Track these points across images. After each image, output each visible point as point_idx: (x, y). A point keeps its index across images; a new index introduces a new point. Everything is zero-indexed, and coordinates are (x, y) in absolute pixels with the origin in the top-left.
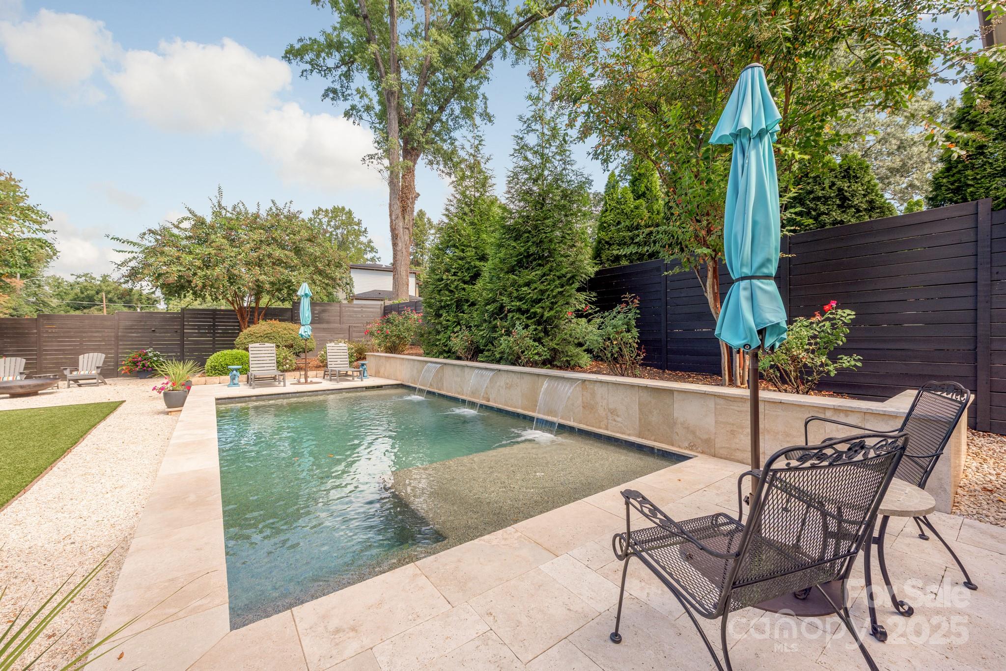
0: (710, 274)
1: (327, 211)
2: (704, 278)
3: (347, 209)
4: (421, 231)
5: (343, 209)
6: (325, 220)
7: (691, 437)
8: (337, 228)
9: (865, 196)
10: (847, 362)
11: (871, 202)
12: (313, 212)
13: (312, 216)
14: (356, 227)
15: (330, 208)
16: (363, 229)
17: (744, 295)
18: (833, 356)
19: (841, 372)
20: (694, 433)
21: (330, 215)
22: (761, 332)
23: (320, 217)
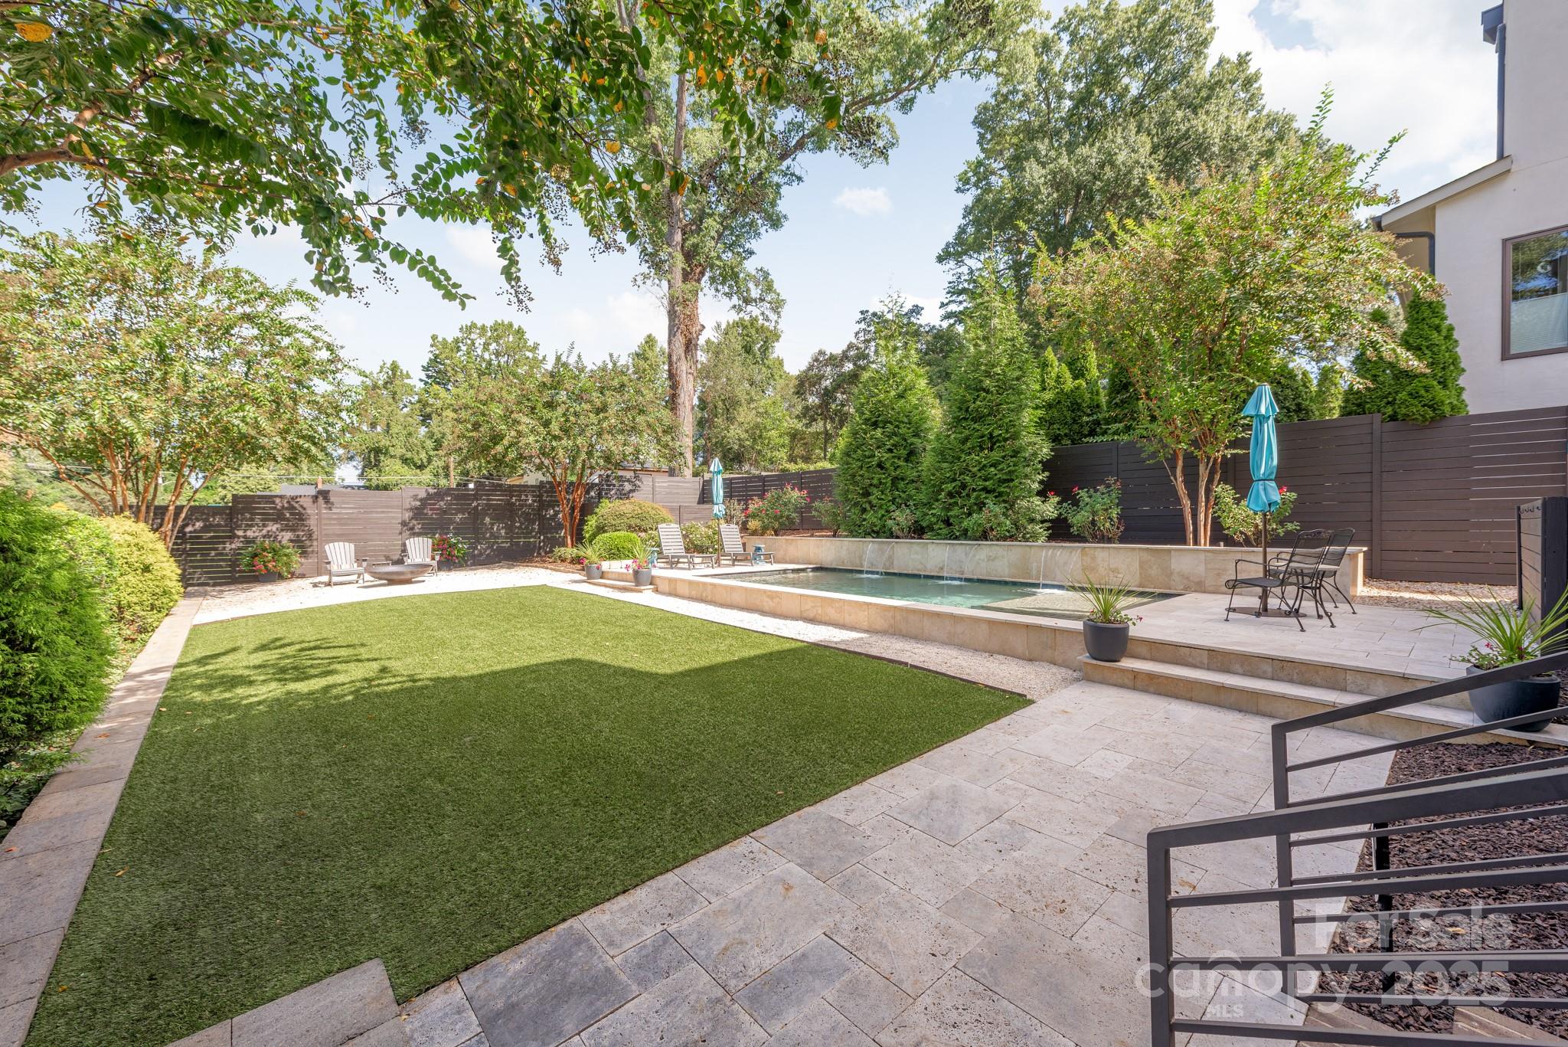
0: (1180, 463)
1: (483, 328)
2: (1174, 468)
3: (516, 327)
4: (650, 366)
5: (511, 325)
6: (480, 342)
7: (1185, 581)
8: (497, 354)
9: (1294, 399)
10: (1290, 526)
11: (1298, 405)
12: (461, 329)
13: (460, 335)
14: (529, 354)
15: (489, 323)
16: (540, 358)
17: (1261, 488)
18: (1282, 523)
19: (1287, 533)
20: (1188, 578)
21: (489, 334)
22: (1270, 505)
23: (473, 336)
